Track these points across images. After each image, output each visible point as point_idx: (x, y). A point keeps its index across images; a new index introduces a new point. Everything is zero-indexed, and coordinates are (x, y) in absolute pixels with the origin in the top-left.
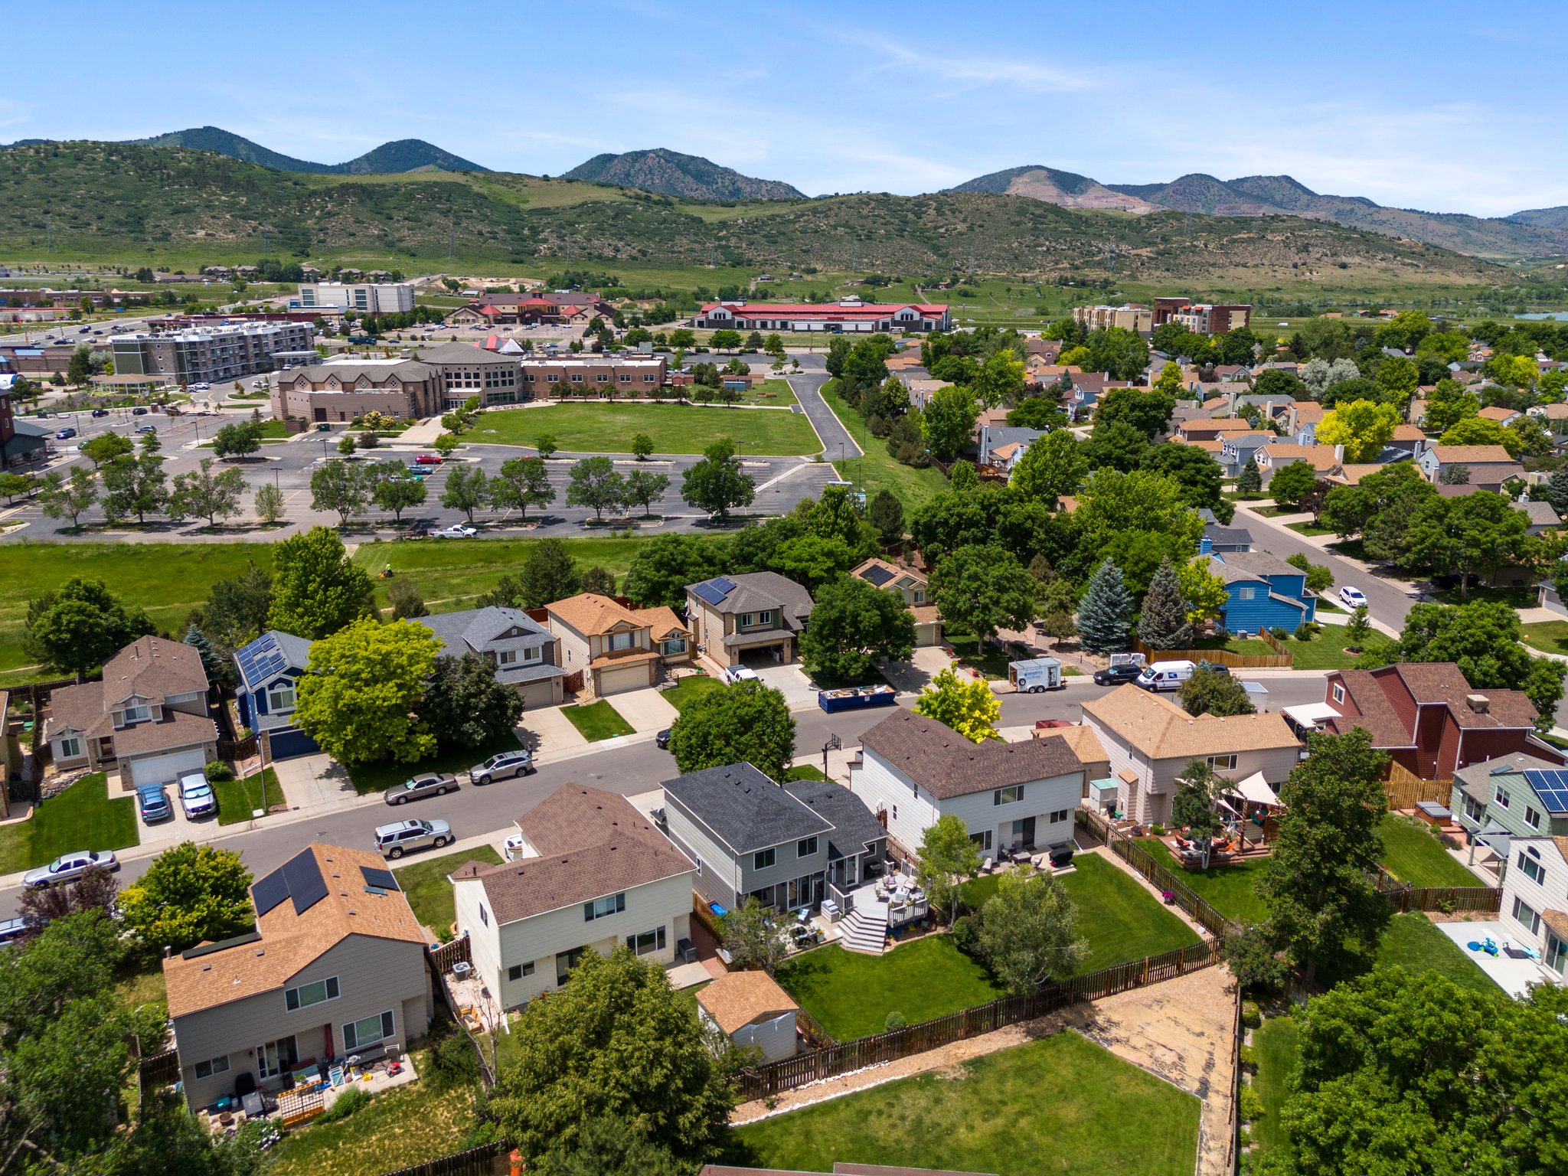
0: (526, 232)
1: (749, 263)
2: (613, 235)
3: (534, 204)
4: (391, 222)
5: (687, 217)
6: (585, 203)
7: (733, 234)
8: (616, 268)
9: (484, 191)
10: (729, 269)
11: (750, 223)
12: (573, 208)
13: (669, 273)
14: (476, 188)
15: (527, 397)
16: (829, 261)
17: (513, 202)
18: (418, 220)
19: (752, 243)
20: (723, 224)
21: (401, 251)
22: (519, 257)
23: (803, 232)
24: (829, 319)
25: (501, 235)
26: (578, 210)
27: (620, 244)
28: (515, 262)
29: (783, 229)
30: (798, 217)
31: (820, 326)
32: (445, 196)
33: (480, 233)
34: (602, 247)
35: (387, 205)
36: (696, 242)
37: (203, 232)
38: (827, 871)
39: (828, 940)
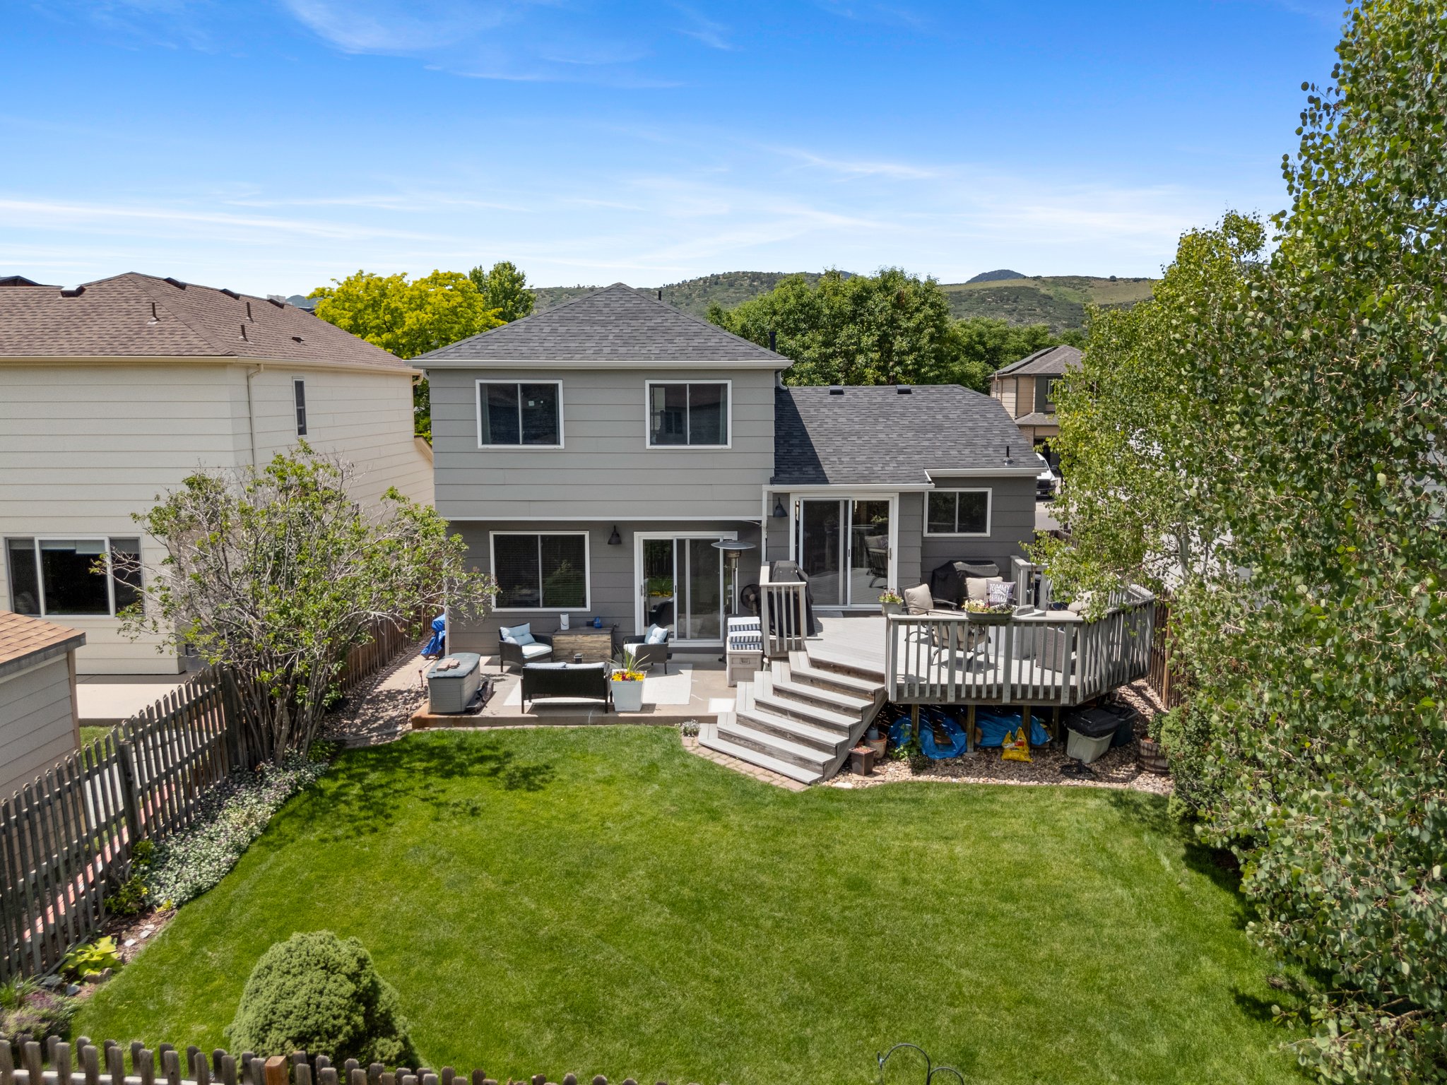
9: (1051, 293)
14: (1043, 291)
32: (1013, 298)
38: (764, 524)
39: (656, 714)
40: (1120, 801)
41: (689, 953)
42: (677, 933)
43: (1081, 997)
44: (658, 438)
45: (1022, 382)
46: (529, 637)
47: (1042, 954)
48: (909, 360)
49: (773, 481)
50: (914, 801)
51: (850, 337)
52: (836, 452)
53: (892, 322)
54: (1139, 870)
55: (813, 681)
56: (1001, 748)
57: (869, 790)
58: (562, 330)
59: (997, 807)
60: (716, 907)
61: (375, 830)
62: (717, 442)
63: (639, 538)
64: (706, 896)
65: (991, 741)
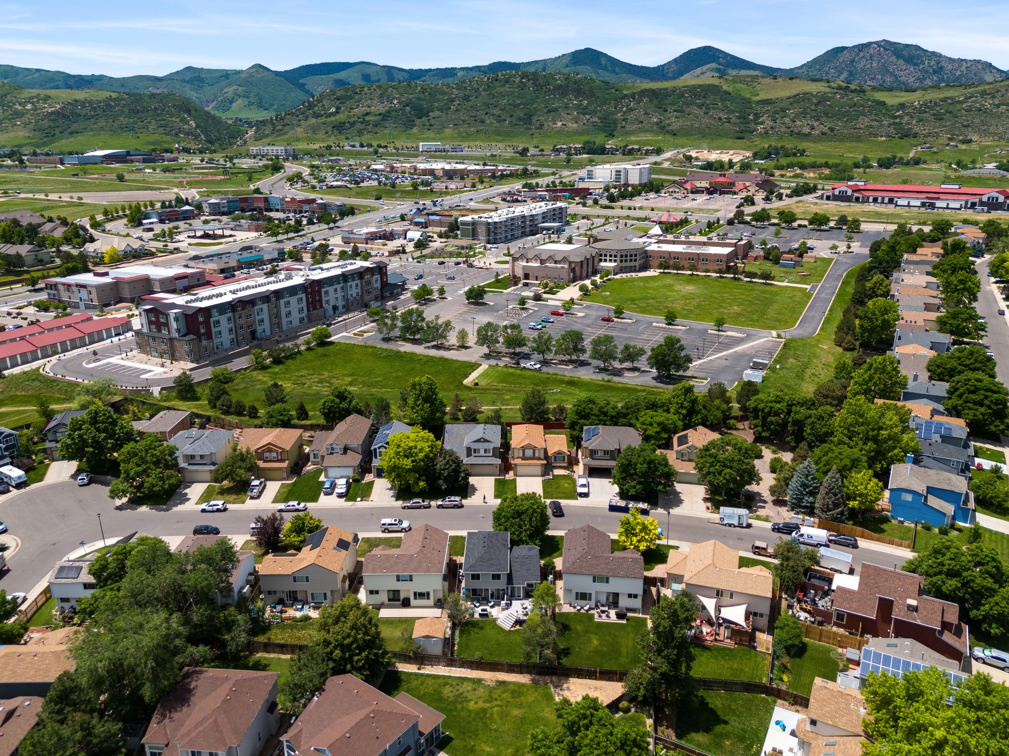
0: (751, 117)
1: (915, 136)
2: (811, 117)
3: (763, 96)
4: (665, 114)
5: (874, 101)
6: (798, 94)
7: (907, 114)
8: (809, 141)
9: (730, 89)
10: (897, 140)
11: (925, 104)
12: (789, 98)
13: (848, 144)
14: (725, 88)
15: (645, 268)
16: (985, 133)
17: (748, 96)
18: (682, 111)
19: (921, 121)
20: (902, 106)
21: (668, 132)
22: (741, 135)
23: (969, 110)
24: (928, 198)
25: (734, 120)
26: (791, 100)
27: (816, 124)
28: (739, 138)
29: (951, 109)
30: (967, 98)
31: (918, 203)
32: (703, 94)
33: (720, 119)
34: (802, 126)
35: (666, 102)
36: (876, 120)
37: (560, 123)
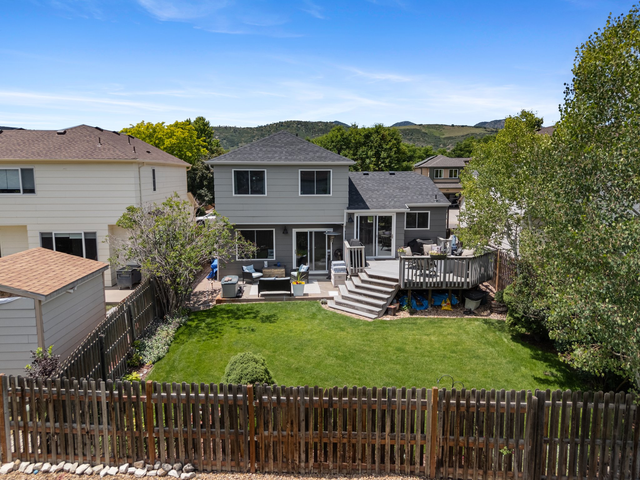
0: (441, 146)
3: (447, 135)
6: (468, 134)
9: (427, 131)
12: (463, 136)
14: (423, 131)
17: (438, 135)
38: (345, 225)
39: (309, 297)
40: (486, 322)
41: (347, 371)
42: (340, 365)
43: (483, 379)
44: (304, 191)
45: (424, 170)
46: (253, 270)
47: (468, 368)
48: (387, 161)
49: (348, 208)
50: (413, 323)
51: (363, 152)
52: (370, 197)
53: (380, 146)
54: (497, 343)
55: (370, 283)
56: (441, 306)
57: (396, 320)
58: (264, 149)
59: (444, 325)
60: (352, 357)
61: (217, 337)
62: (326, 193)
63: (295, 231)
64: (347, 354)
65: (437, 303)
